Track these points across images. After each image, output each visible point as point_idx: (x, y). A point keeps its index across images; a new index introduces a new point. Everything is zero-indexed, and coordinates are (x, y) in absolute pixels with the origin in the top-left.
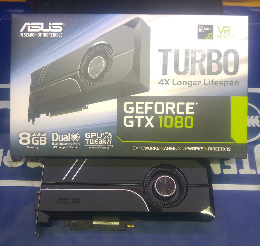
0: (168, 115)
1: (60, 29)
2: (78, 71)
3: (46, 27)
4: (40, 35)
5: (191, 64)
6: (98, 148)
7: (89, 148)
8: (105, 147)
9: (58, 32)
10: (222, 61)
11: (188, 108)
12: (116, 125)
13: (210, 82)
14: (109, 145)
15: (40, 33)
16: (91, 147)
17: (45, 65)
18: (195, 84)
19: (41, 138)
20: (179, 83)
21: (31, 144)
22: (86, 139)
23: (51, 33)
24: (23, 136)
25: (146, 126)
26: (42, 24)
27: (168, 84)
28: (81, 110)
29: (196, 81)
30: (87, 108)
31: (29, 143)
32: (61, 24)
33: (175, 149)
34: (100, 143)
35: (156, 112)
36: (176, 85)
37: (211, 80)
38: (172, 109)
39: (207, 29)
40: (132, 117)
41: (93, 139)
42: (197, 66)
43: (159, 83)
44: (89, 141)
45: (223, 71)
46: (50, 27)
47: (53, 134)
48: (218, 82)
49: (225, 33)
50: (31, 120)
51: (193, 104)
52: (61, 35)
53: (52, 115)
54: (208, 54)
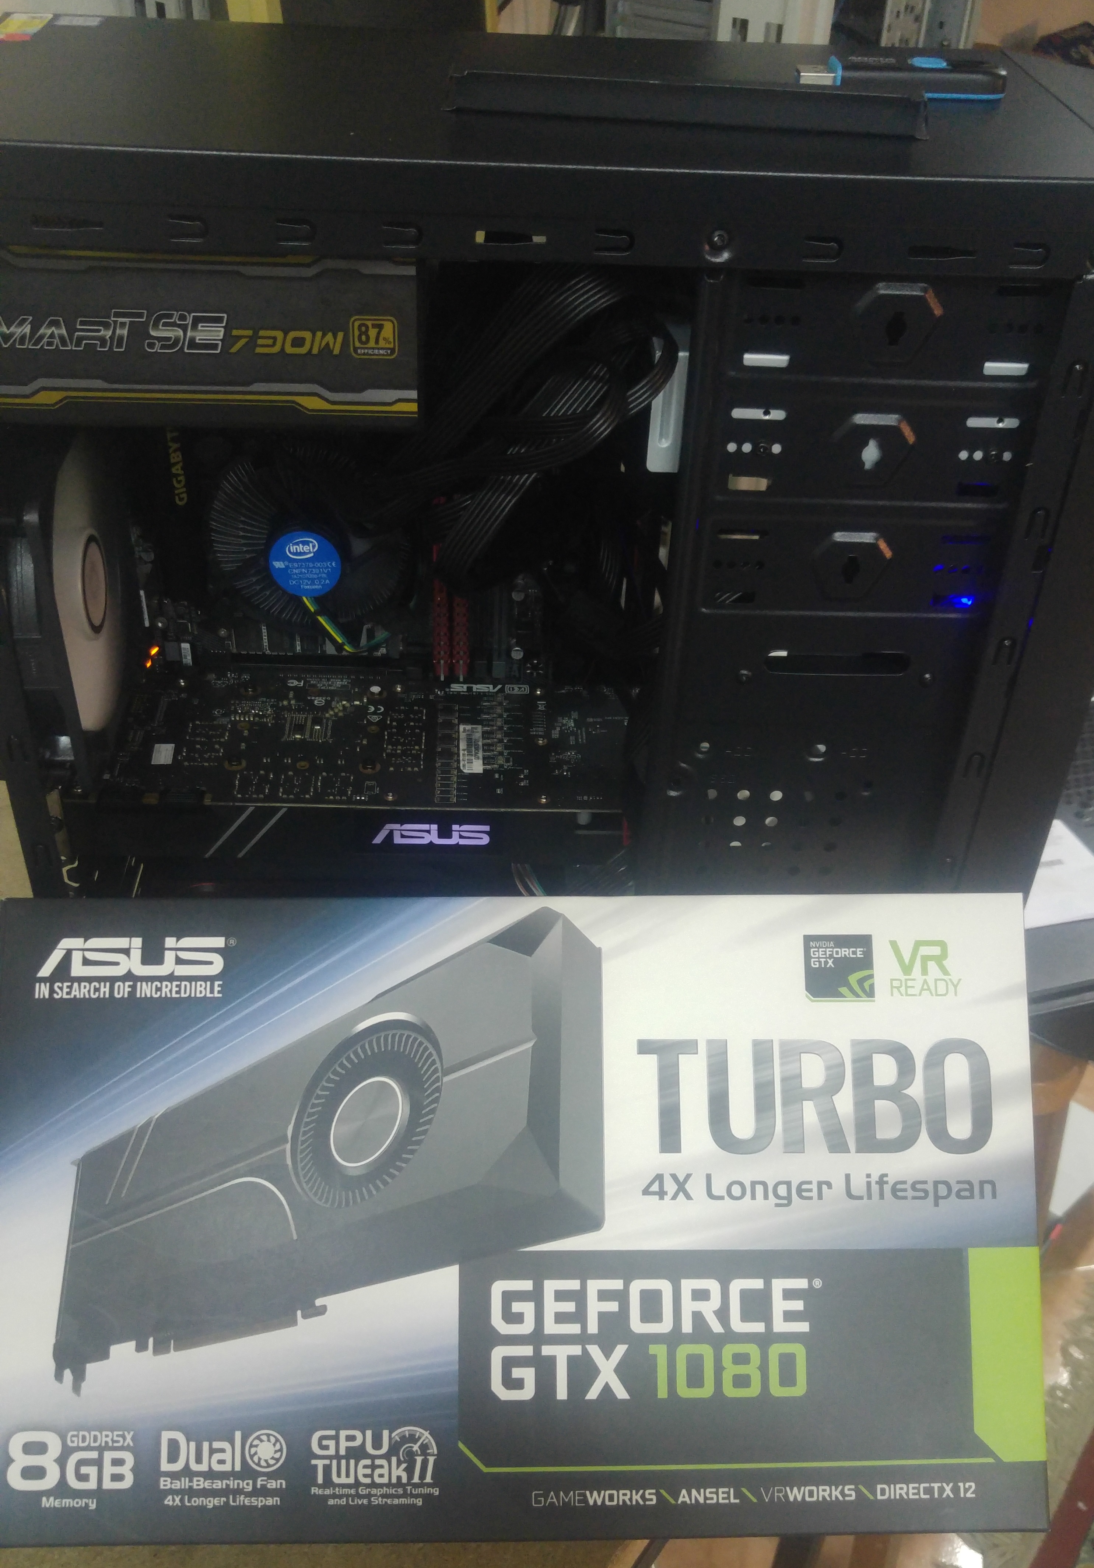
0: (693, 1339)
1: (211, 963)
2: (288, 1142)
3: (153, 955)
4: (122, 990)
5: (784, 1104)
6: (370, 1501)
7: (331, 1502)
8: (405, 1495)
9: (205, 979)
10: (916, 1090)
11: (779, 1305)
12: (456, 1388)
13: (869, 1184)
14: (421, 1485)
15: (127, 984)
16: (340, 1497)
17: (141, 1120)
18: (804, 1194)
19: (108, 1456)
20: (736, 1191)
21: (62, 1489)
22: (314, 1462)
23: (175, 983)
24: (30, 1448)
25: (593, 1394)
26: (137, 942)
27: (688, 1197)
28: (294, 1323)
29: (810, 1183)
30: (322, 1310)
31: (51, 1480)
32: (219, 942)
33: (729, 1498)
34: (381, 1476)
35: (637, 1326)
36: (722, 1198)
37: (875, 1178)
38: (708, 1309)
39: (845, 952)
40: (527, 1351)
41: (347, 1457)
42: (810, 1112)
43: (646, 1192)
44: (327, 1469)
45: (924, 1136)
46: (169, 956)
47: (166, 1436)
48: (908, 1186)
49: (925, 971)
50: (68, 1374)
51: (801, 1283)
52: (217, 989)
53: (161, 1348)
54: (854, 1061)
